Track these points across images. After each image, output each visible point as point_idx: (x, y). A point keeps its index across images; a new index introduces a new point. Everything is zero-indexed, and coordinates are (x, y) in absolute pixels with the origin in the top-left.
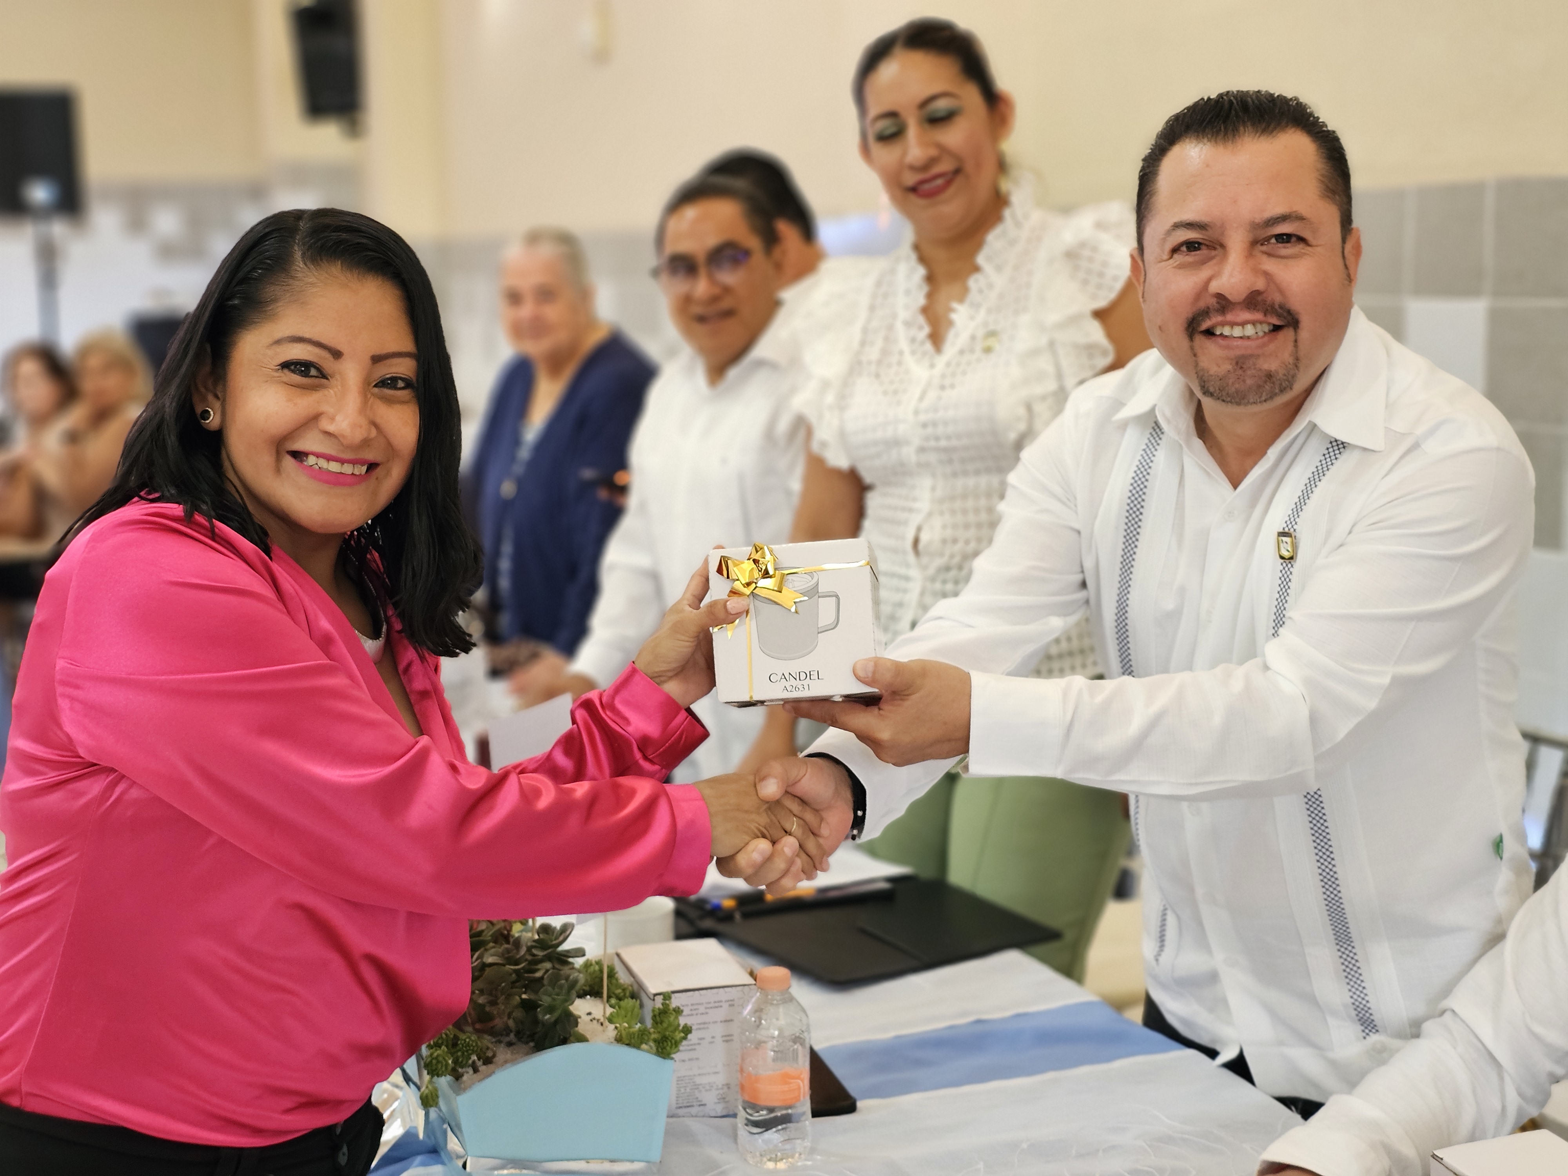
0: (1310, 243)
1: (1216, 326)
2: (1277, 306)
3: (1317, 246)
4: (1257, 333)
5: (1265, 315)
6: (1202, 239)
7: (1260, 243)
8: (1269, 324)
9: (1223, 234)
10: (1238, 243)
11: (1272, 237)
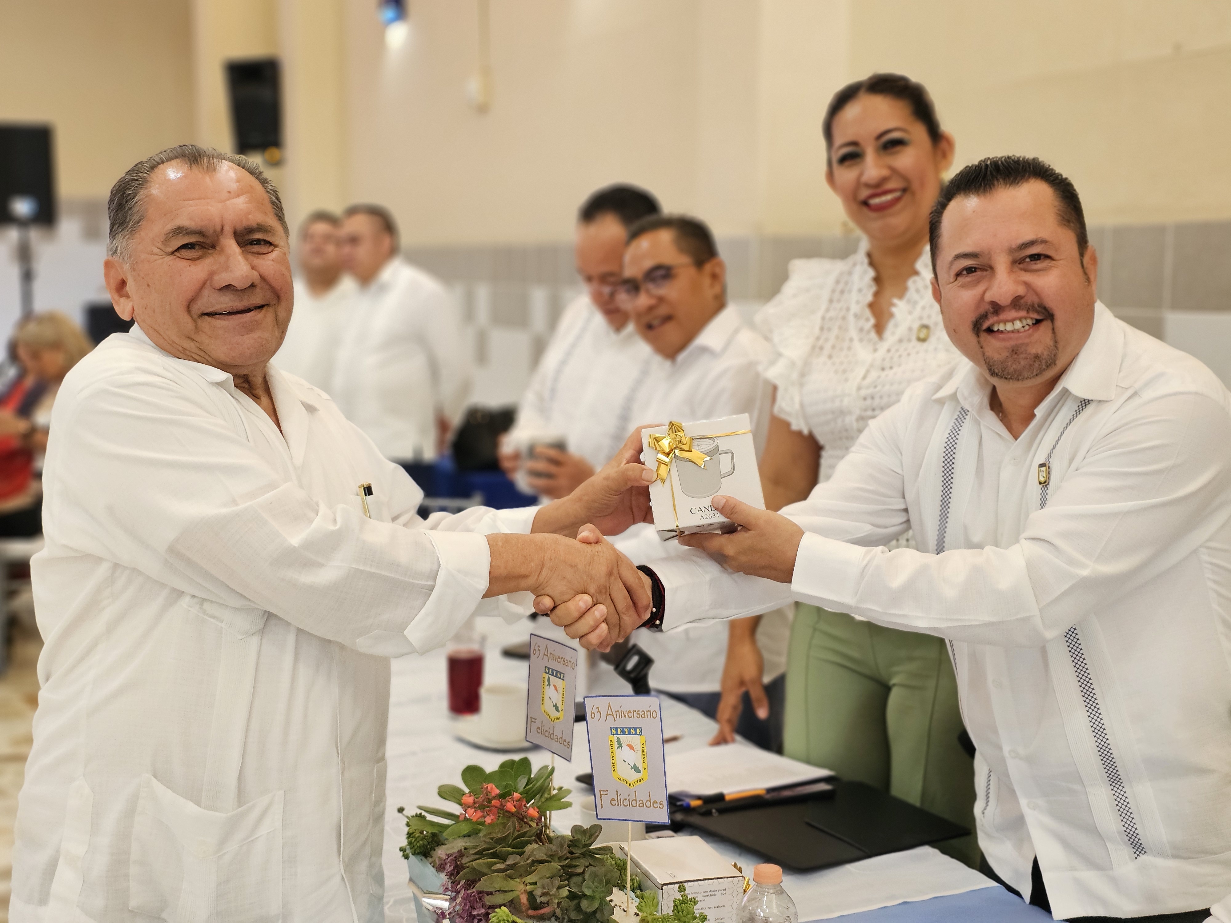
0: (1054, 258)
1: (993, 325)
2: (1036, 306)
3: (1061, 260)
4: (1023, 327)
5: (1028, 312)
6: (977, 264)
7: (1018, 262)
8: (1032, 319)
9: (990, 259)
10: (1001, 264)
11: (1026, 258)
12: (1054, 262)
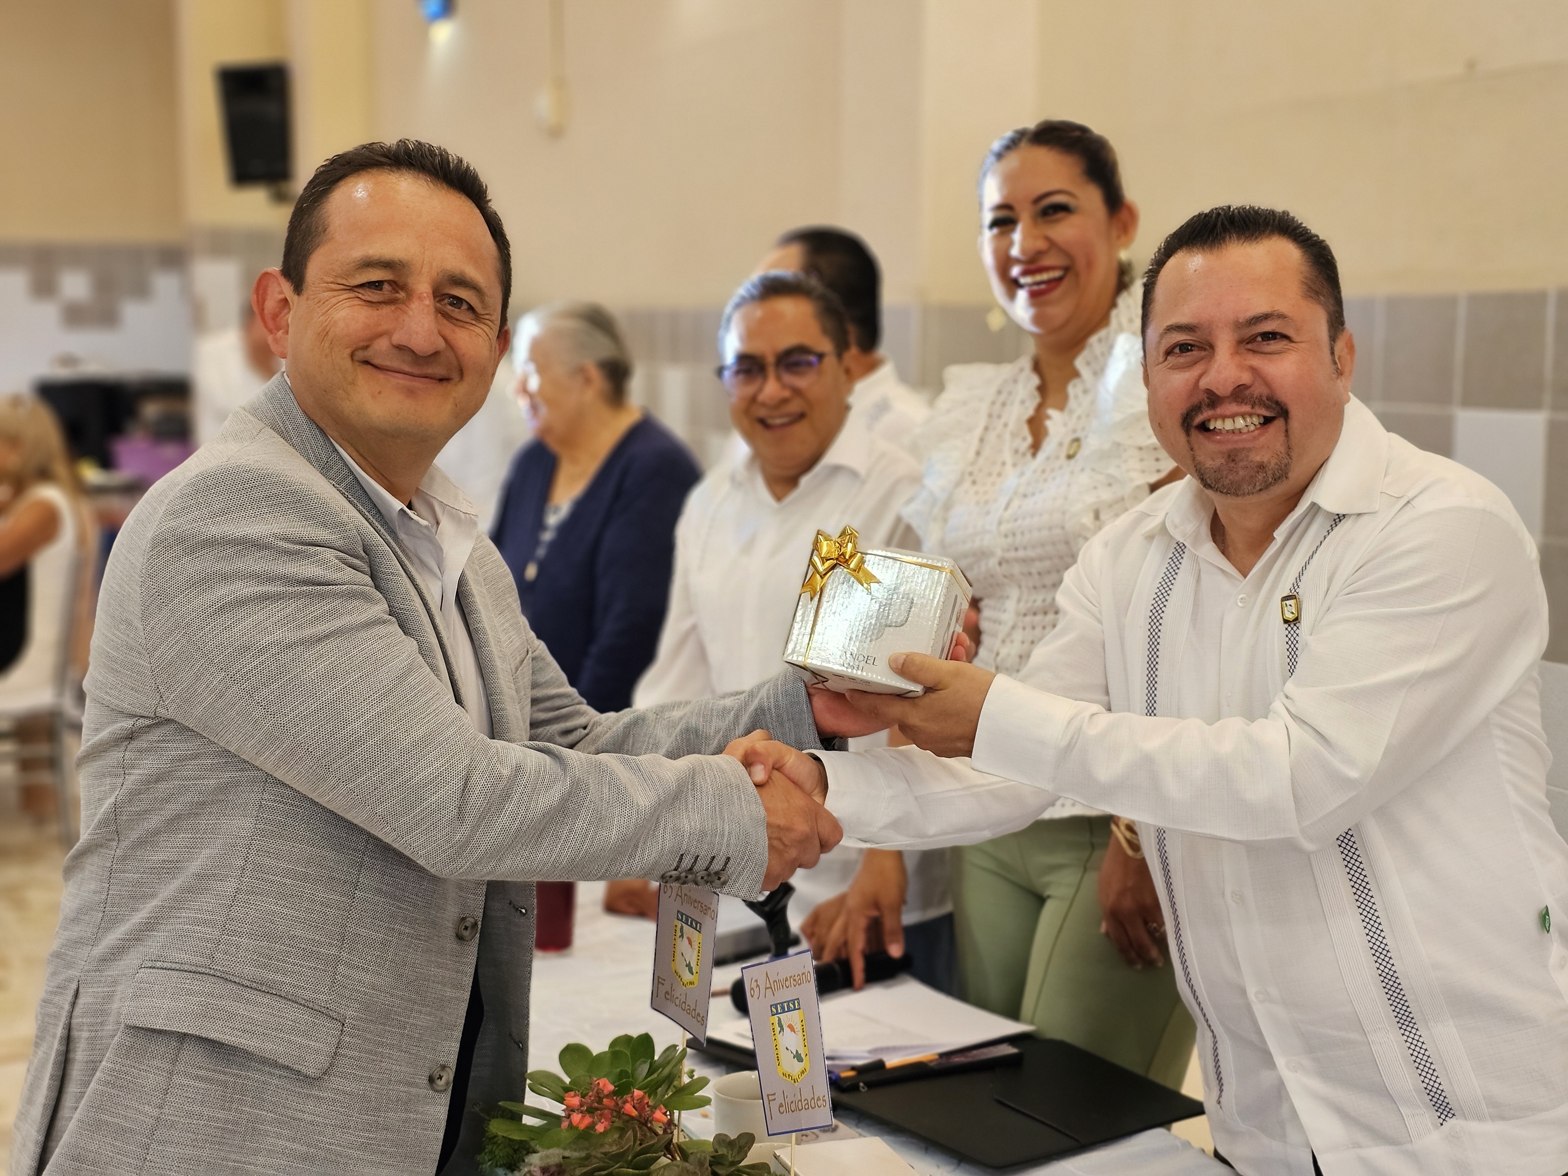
4: (1247, 426)
6: (1192, 340)
10: (1224, 344)
11: (1257, 337)
12: (1293, 344)
